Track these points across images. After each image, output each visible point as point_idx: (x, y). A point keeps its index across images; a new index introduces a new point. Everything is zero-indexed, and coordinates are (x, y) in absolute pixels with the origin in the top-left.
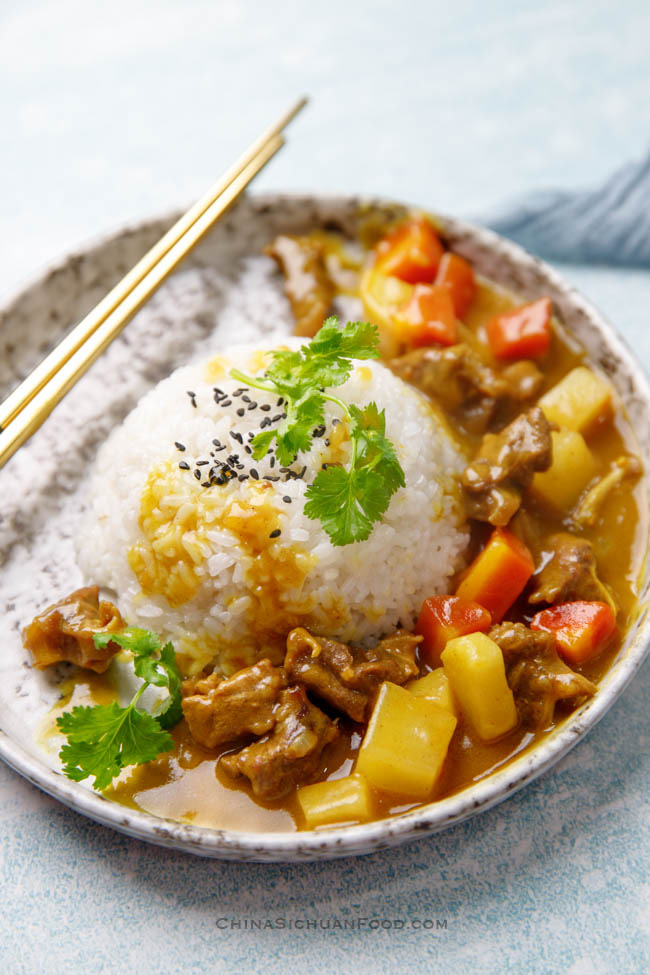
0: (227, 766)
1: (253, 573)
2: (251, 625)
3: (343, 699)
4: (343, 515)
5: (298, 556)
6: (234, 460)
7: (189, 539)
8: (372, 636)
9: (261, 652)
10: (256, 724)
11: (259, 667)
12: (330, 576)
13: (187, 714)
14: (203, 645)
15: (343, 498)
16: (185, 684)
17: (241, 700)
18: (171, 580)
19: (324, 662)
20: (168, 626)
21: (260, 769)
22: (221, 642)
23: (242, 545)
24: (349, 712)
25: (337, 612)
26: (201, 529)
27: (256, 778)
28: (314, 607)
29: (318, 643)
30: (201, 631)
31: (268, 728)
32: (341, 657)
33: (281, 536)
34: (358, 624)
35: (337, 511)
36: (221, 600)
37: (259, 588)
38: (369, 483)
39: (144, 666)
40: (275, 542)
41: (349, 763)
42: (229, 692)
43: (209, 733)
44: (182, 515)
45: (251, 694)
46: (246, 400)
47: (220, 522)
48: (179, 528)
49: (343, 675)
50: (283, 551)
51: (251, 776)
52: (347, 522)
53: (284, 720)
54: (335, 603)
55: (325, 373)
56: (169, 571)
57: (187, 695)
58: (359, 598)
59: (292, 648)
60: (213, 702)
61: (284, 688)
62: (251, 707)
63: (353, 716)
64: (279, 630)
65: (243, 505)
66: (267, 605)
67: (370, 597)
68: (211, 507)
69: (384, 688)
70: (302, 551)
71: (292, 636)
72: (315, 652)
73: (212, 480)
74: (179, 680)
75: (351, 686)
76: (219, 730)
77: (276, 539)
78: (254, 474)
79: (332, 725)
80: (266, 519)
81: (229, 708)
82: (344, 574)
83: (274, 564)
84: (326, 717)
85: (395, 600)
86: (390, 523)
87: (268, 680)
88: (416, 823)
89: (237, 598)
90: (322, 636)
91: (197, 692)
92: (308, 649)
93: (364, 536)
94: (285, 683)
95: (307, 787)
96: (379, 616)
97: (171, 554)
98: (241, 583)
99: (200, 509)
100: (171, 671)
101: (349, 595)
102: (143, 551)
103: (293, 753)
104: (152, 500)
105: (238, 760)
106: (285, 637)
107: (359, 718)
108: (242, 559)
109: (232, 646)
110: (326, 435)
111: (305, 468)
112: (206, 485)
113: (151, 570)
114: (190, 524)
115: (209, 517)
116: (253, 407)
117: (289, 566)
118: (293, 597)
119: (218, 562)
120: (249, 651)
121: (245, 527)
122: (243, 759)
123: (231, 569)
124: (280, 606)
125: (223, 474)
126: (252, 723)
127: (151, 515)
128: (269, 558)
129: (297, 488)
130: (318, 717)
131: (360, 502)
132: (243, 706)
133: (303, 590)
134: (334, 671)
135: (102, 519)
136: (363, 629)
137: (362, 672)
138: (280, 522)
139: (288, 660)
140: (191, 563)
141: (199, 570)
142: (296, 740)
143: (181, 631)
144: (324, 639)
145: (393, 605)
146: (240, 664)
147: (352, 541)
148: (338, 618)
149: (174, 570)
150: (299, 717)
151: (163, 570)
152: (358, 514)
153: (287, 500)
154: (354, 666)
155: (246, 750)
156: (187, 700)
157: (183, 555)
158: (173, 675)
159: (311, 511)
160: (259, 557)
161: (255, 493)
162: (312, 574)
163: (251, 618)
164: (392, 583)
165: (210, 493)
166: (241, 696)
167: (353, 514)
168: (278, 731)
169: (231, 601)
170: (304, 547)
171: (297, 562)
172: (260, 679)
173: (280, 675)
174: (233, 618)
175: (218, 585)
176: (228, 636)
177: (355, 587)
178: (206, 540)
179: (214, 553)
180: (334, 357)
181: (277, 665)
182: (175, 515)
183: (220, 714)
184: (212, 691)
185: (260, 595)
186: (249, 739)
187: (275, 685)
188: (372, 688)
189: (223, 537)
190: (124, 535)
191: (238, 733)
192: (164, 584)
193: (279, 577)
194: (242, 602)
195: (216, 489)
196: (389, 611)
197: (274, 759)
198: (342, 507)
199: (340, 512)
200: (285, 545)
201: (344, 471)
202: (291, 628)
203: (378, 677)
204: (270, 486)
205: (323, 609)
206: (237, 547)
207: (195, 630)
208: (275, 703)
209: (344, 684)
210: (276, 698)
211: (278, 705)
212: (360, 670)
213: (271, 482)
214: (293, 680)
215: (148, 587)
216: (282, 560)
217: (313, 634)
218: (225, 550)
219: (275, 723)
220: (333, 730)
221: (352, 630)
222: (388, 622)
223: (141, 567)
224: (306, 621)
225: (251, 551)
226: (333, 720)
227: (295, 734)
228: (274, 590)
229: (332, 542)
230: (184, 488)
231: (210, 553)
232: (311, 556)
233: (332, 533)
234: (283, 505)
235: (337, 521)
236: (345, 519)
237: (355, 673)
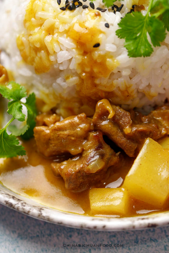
0: (54, 168)
1: (82, 65)
2: (78, 92)
3: (123, 143)
4: (138, 40)
5: (108, 60)
7: (48, 39)
9: (82, 107)
10: (73, 149)
11: (78, 117)
12: (126, 73)
13: (36, 136)
14: (51, 97)
15: (139, 30)
16: (39, 118)
17: (66, 135)
18: (37, 59)
20: (34, 82)
21: (69, 175)
22: (61, 97)
23: (77, 48)
24: (126, 151)
25: (128, 93)
26: (56, 35)
27: (67, 180)
28: (113, 89)
29: (113, 110)
30: (51, 89)
31: (79, 152)
32: (126, 119)
33: (100, 47)
34: (141, 99)
35: (134, 37)
36: (63, 75)
37: (84, 74)
38: (155, 25)
39: (14, 108)
40: (96, 50)
41: (121, 180)
42: (60, 129)
43: (47, 148)
44: (46, 24)
45: (72, 132)
47: (67, 32)
48: (44, 32)
49: (125, 130)
50: (100, 56)
51: (65, 178)
52: (140, 44)
53: (88, 150)
54: (127, 88)
56: (36, 54)
57: (39, 125)
58: (142, 87)
59: (98, 111)
60: (51, 132)
61: (90, 131)
62: (71, 139)
63: (127, 154)
64: (93, 98)
65: (82, 25)
66: (88, 84)
67: (149, 86)
68: (64, 23)
69: (147, 141)
70: (111, 57)
71: (99, 103)
72: (110, 116)
73: (66, 6)
74: (35, 115)
75: (129, 137)
76: (53, 147)
77: (97, 48)
78: (92, 5)
79: (115, 155)
80: (92, 36)
81: (58, 138)
82: (134, 72)
83: (94, 63)
84: (112, 151)
85: (164, 89)
87: (83, 126)
88: (149, 224)
89: (72, 77)
90: (116, 105)
91: (45, 124)
92: (107, 113)
93: (148, 54)
94: (92, 128)
95: (96, 189)
96: (153, 97)
97: (38, 45)
98: (74, 69)
99: (57, 23)
100: (30, 110)
101: (136, 84)
102: (24, 39)
103: (89, 170)
104: (32, 12)
105: (60, 168)
106: (96, 102)
107: (131, 155)
108: (77, 57)
109: (67, 101)
111: (123, 5)
112: (63, 9)
113: (27, 51)
114: (51, 31)
115: (62, 28)
117: (102, 65)
118: (103, 82)
119: (63, 56)
121: (79, 39)
122: (62, 167)
123: (70, 60)
124: (95, 85)
125: (73, 4)
126: (71, 148)
127: (30, 21)
128: (91, 59)
129: (114, 19)
130: (107, 150)
132: (66, 138)
133: (109, 78)
134: (121, 128)
135: (8, 12)
137: (136, 130)
138: (100, 38)
139: (95, 117)
140: (48, 53)
141: (52, 58)
142: (92, 163)
143: (41, 87)
144: (118, 108)
145: (163, 92)
146: (71, 112)
147: (140, 56)
148: (128, 96)
149: (39, 55)
150: (97, 149)
151: (33, 54)
152: (146, 40)
153: (107, 26)
154: (132, 126)
155: (65, 163)
156: (37, 128)
157: (44, 47)
158: (31, 113)
159: (120, 34)
160: (86, 57)
161: (90, 19)
162: (115, 71)
163: (78, 89)
164: (163, 79)
165: (64, 14)
166: (66, 132)
167: (144, 40)
168: (84, 155)
169: (68, 78)
170: (112, 55)
171: (107, 63)
172: (78, 124)
173: (90, 124)
174: (68, 87)
175: (61, 68)
176: (65, 95)
177: (141, 80)
178: (58, 42)
179: (61, 50)
181: (89, 116)
182: (43, 24)
183: (53, 139)
184: (52, 125)
185: (84, 78)
186: (67, 156)
187: (86, 129)
188: (141, 140)
189: (67, 42)
190: (17, 27)
191: (62, 152)
192: (33, 60)
193: (96, 70)
194: (74, 80)
195: (68, 12)
196: (160, 95)
197: (79, 172)
198: (138, 35)
199: (136, 38)
200: (102, 53)
201: (141, 15)
202: (100, 99)
203: (143, 135)
204: (99, 15)
205: (120, 90)
206: (74, 50)
207: (48, 88)
208: (84, 140)
209: (125, 135)
210: (85, 137)
211: (86, 141)
212: (134, 129)
213: (100, 12)
214: (96, 128)
215: (25, 59)
216: (99, 61)
217: (112, 103)
218: (67, 50)
219: (83, 150)
220: (115, 159)
221: (136, 102)
223: (22, 48)
225: (82, 52)
226: (117, 152)
227: (92, 160)
228: (92, 76)
229: (128, 55)
230: (50, 8)
231: (59, 49)
232: (115, 61)
233: (130, 50)
234: (104, 29)
235: (133, 43)
236: (139, 43)
237: (131, 131)
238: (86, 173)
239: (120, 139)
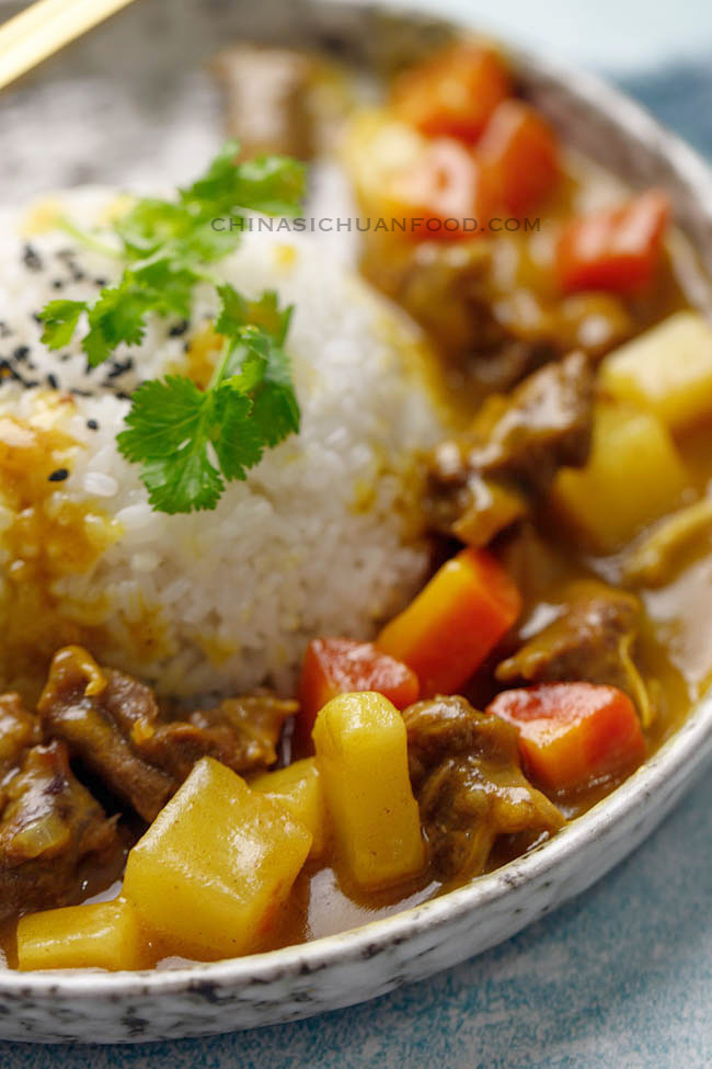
1: (12, 537)
3: (126, 775)
4: (179, 463)
5: (90, 519)
6: (22, 353)
9: (12, 684)
12: (142, 563)
15: (184, 434)
19: (106, 707)
24: (135, 800)
28: (106, 616)
29: (104, 676)
33: (70, 481)
34: (190, 669)
35: (170, 453)
37: (17, 565)
38: (230, 411)
40: (56, 489)
46: (71, 266)
49: (133, 733)
50: (67, 507)
52: (185, 476)
53: (21, 796)
54: (147, 615)
55: (206, 234)
58: (193, 615)
59: (57, 675)
61: (32, 743)
63: (139, 809)
65: (18, 423)
66: (29, 597)
67: (214, 619)
69: (202, 773)
71: (61, 656)
72: (93, 687)
75: (146, 754)
77: (59, 484)
78: (52, 382)
79: (105, 822)
80: (48, 449)
82: (169, 567)
83: (49, 528)
86: (258, 490)
87: (7, 725)
90: (114, 668)
92: (82, 681)
93: (208, 502)
94: (36, 737)
96: (227, 656)
101: (174, 606)
103: (19, 848)
106: (49, 660)
107: (150, 814)
110: (189, 336)
116: (79, 276)
117: (72, 533)
118: (73, 587)
124: (51, 602)
128: (43, 515)
130: (83, 803)
131: (215, 444)
133: (93, 580)
134: (123, 727)
136: (200, 679)
137: (168, 736)
138: (71, 458)
139: (47, 696)
142: (31, 827)
144: (116, 674)
145: (256, 643)
147: (186, 509)
148: (151, 643)
152: (205, 465)
153: (93, 426)
154: (156, 722)
159: (130, 445)
160: (27, 513)
161: (43, 409)
162: (110, 555)
164: (257, 601)
167: (198, 463)
168: (7, 814)
170: (105, 507)
171: (87, 530)
173: (32, 726)
180: (226, 210)
181: (27, 707)
185: (18, 576)
187: (19, 735)
188: (182, 767)
193: (54, 549)
198: (182, 447)
199: (175, 456)
200: (73, 498)
202: (64, 645)
203: (193, 750)
204: (70, 400)
205: (125, 622)
208: (11, 768)
209: (136, 751)
210: (15, 758)
211: (16, 771)
212: (163, 733)
213: (77, 397)
214: (51, 731)
216: (64, 522)
217: (100, 663)
219: (6, 799)
220: (106, 831)
222: (247, 673)
224: (96, 642)
225: (15, 502)
226: (110, 815)
227: (32, 818)
228: (42, 572)
229: (150, 503)
232: (114, 523)
233: (154, 487)
234: (83, 434)
235: (167, 470)
236: (183, 470)
237: (155, 734)
238: (10, 857)
239: (123, 763)
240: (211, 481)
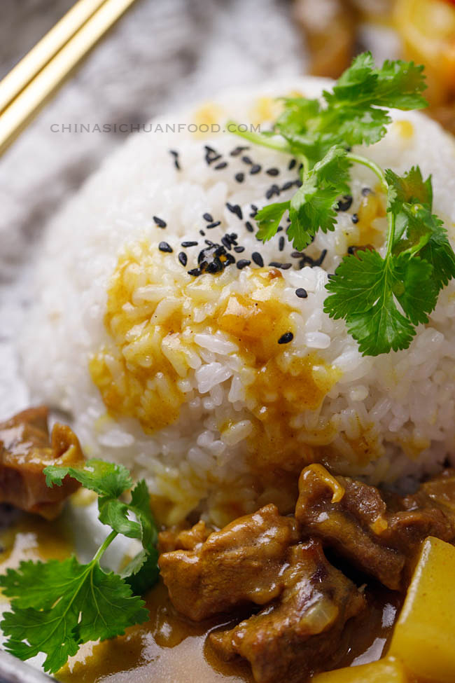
0: (220, 644)
1: (256, 389)
2: (251, 459)
3: (372, 558)
4: (375, 315)
5: (316, 368)
6: (230, 240)
7: (171, 343)
8: (411, 476)
9: (264, 496)
10: (257, 590)
11: (262, 515)
12: (357, 395)
13: (165, 575)
14: (187, 485)
15: (378, 291)
16: (164, 536)
17: (238, 558)
18: (147, 398)
19: (347, 509)
20: (141, 459)
21: (262, 649)
22: (211, 480)
23: (241, 353)
24: (381, 577)
25: (367, 444)
26: (187, 332)
27: (258, 659)
28: (334, 437)
29: (340, 484)
30: (184, 466)
31: (273, 595)
32: (369, 504)
33: (294, 342)
34: (392, 461)
35: (367, 309)
36: (212, 424)
37: (263, 410)
38: (411, 273)
39: (110, 510)
40: (285, 349)
41: (380, 643)
42: (221, 547)
43: (195, 600)
44: (162, 312)
45: (252, 550)
46: (247, 160)
47: (213, 322)
48: (157, 328)
49: (373, 527)
50: (296, 361)
51: (251, 656)
52: (381, 325)
53: (294, 585)
54: (363, 431)
55: (349, 126)
56: (144, 386)
57: (165, 551)
58: (395, 426)
59: (305, 490)
60: (201, 560)
61: (294, 543)
62: (250, 567)
63: (385, 582)
64: (288, 467)
65: (243, 300)
66: (274, 432)
67: (409, 425)
68: (200, 303)
69: (428, 545)
70: (321, 362)
71: (306, 474)
72: (337, 495)
73: (202, 266)
74: (155, 531)
75: (383, 541)
76: (208, 594)
77: (287, 344)
78: (257, 259)
79: (357, 593)
80: (273, 319)
81: (221, 567)
82: (375, 393)
83: (285, 379)
84: (349, 582)
85: (442, 430)
86: (437, 327)
87: (273, 532)
89: (234, 423)
90: (345, 476)
91: (179, 547)
92: (328, 492)
93: (403, 343)
94: (295, 536)
95: (325, 674)
96: (420, 450)
97: (147, 363)
98: (239, 402)
99: (186, 305)
100: (144, 518)
101: (381, 422)
102: (110, 359)
103: (306, 628)
104: (123, 292)
105: (234, 637)
106: (296, 476)
107: (394, 585)
108: (240, 370)
109: (224, 486)
110: (354, 208)
111: (325, 252)
112: (194, 273)
113: (119, 383)
114: (173, 324)
115: (199, 315)
116: (256, 170)
117: (304, 380)
118: (308, 421)
119: (210, 375)
120: (248, 493)
121: (245, 329)
122: (240, 635)
123: (227, 384)
124: (291, 434)
125: (217, 259)
126: (253, 588)
127: (120, 312)
128: (277, 371)
129: (315, 279)
130: (339, 581)
131: (399, 298)
132: (241, 566)
133: (322, 414)
134: (362, 522)
135: (54, 318)
136: (399, 468)
137: (399, 524)
138: (292, 322)
139: (301, 506)
140: (173, 375)
141: (185, 385)
142: (311, 611)
143: (157, 466)
144: (348, 480)
145: (438, 436)
146: (236, 511)
147: (387, 350)
148: (366, 451)
149: (151, 385)
150: (314, 581)
151: (136, 389)
152: (395, 314)
153: (302, 294)
154: (387, 515)
155: (243, 624)
156: (166, 556)
157: (164, 365)
158: (148, 524)
159: (335, 308)
160: (264, 369)
161: (259, 285)
162: (333, 394)
163: (252, 450)
164: (439, 407)
165: (199, 283)
166: (237, 552)
167: (389, 313)
168: (286, 600)
169: (225, 427)
170: (323, 357)
171: (314, 377)
172: (263, 530)
173: (290, 527)
174: (228, 449)
175: (208, 405)
176: (220, 474)
177: (390, 411)
178: (194, 346)
179: (204, 363)
180: (365, 106)
181: (285, 512)
182: (153, 312)
183: (209, 575)
184: (199, 545)
185: (264, 419)
186: (247, 609)
187: (283, 539)
188: (411, 546)
189: (216, 341)
190: (85, 338)
191: (233, 601)
192: (137, 403)
193: (290, 395)
194: (239, 429)
195: (207, 278)
196: (434, 444)
197: (282, 635)
198: (375, 303)
199: (371, 311)
200: (298, 354)
201: (378, 256)
202: (304, 464)
203: (418, 532)
204: (279, 275)
205: (346, 439)
206: (234, 356)
207: (176, 466)
208: (282, 564)
209: (375, 538)
210: (283, 555)
211: (287, 565)
212: (395, 520)
213: (280, 270)
214: (306, 532)
215: (115, 408)
216: (295, 373)
217: (333, 473)
218: (219, 358)
219: (282, 589)
220: (359, 600)
221: (383, 467)
222: (431, 459)
223: (106, 381)
224: (324, 454)
225: (253, 361)
226: (359, 586)
227: (309, 603)
228: (282, 412)
229: (360, 350)
230: (165, 277)
231: (200, 362)
232: (334, 367)
233: (361, 338)
234: (297, 302)
235: (367, 323)
236: (379, 321)
237: (389, 525)
238: (299, 636)
239: (365, 549)
240: (405, 329)
